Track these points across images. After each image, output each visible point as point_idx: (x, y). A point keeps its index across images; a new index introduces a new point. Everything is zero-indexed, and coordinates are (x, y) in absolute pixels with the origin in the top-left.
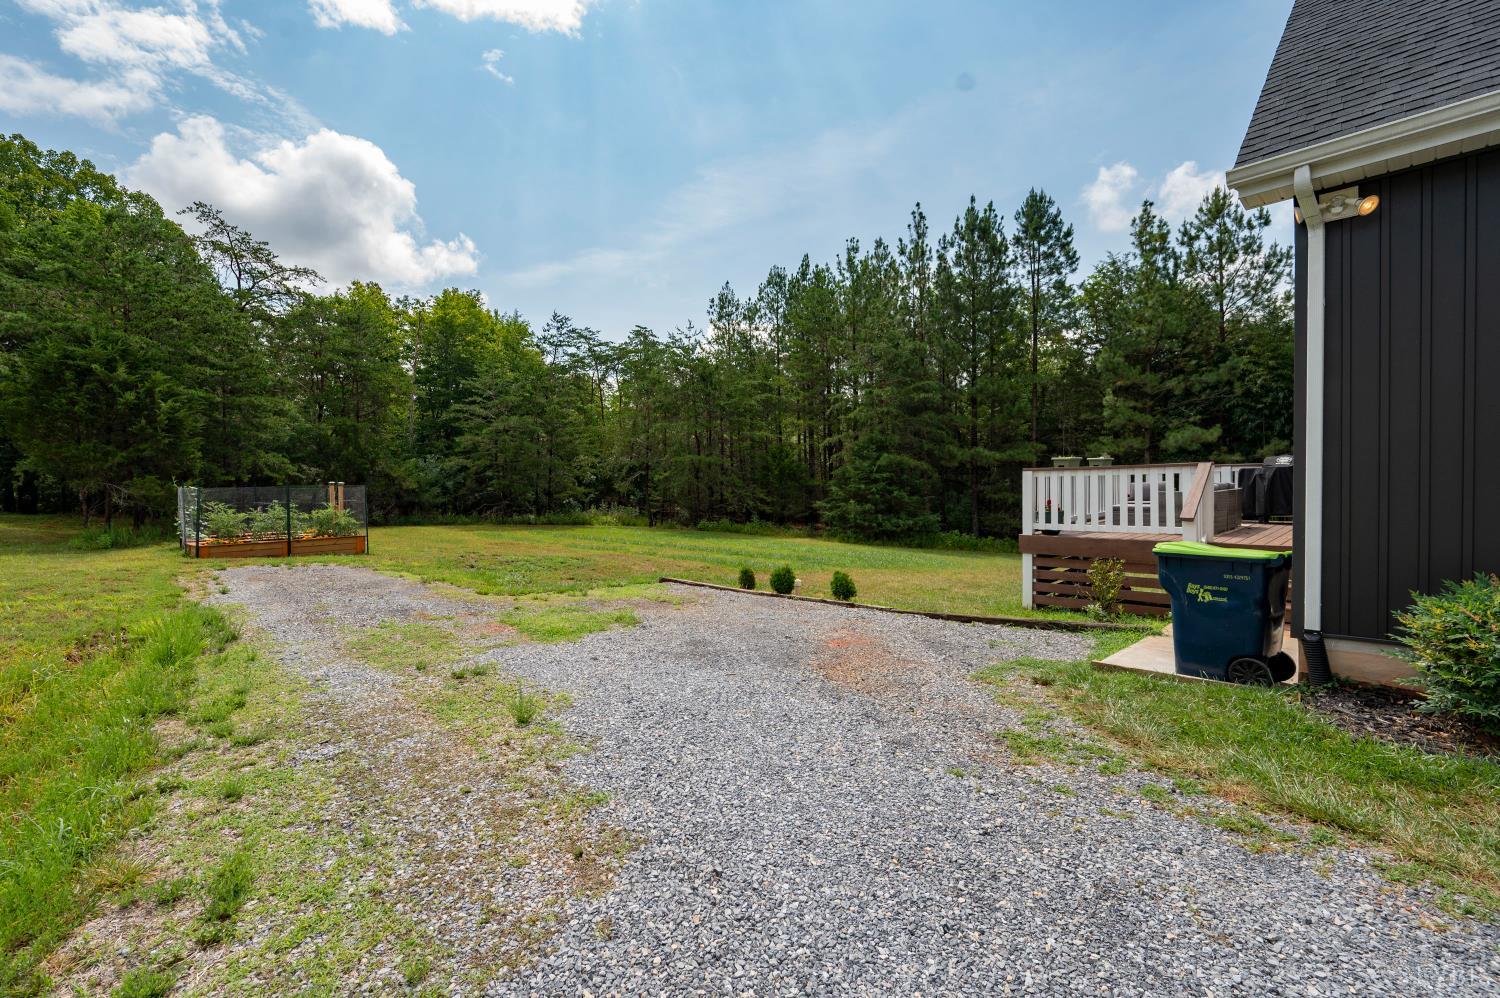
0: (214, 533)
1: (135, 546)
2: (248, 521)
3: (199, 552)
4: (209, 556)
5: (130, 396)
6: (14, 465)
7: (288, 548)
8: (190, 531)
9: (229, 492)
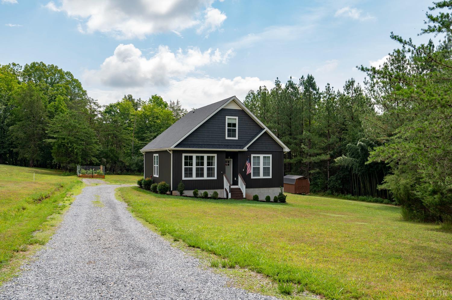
0: (82, 174)
1: (70, 176)
2: (87, 172)
3: (80, 176)
4: (81, 177)
5: (70, 149)
6: (53, 160)
7: (92, 177)
8: (78, 173)
9: (85, 167)
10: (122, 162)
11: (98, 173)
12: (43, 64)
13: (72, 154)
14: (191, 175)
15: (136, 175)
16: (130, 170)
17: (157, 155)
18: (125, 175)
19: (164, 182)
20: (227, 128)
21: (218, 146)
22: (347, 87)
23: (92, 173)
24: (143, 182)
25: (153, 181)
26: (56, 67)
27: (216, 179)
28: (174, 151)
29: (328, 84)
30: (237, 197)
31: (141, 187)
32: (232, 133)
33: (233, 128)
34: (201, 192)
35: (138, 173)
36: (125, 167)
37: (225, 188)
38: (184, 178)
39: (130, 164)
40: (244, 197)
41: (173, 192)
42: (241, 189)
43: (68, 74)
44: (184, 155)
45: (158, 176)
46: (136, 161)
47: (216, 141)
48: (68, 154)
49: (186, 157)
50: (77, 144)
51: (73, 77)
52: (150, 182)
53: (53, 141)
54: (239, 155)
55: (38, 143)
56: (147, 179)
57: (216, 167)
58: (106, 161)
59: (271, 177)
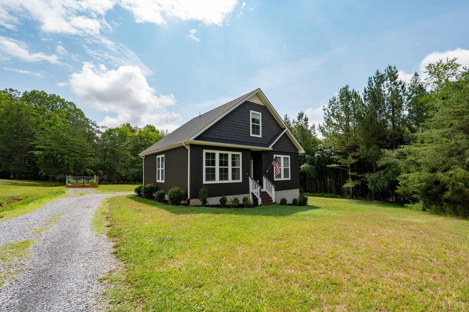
0: (71, 184)
2: (77, 182)
4: (69, 187)
5: (60, 160)
6: (39, 172)
8: (67, 183)
9: (76, 177)
10: (119, 173)
11: (91, 183)
12: (44, 93)
13: (62, 164)
14: (213, 178)
15: (132, 184)
16: (126, 180)
17: (163, 156)
18: (121, 184)
19: (178, 188)
20: (251, 123)
21: (243, 143)
22: (299, 117)
23: (84, 183)
24: (142, 189)
26: (58, 97)
27: (242, 182)
28: (192, 146)
29: (286, 115)
30: (266, 202)
31: (140, 195)
32: (256, 129)
33: (257, 124)
34: (230, 199)
35: (134, 183)
36: (121, 177)
37: (250, 192)
38: (205, 182)
39: (126, 175)
40: (274, 201)
41: (191, 201)
42: (268, 193)
43: (71, 103)
44: (205, 151)
45: (163, 182)
46: (132, 173)
47: (241, 137)
48: (57, 165)
49: (207, 154)
50: (69, 155)
51: (76, 107)
53: (41, 153)
54: (263, 156)
55: (25, 155)
56: (148, 186)
57: (241, 167)
58: (103, 173)
59: (290, 179)
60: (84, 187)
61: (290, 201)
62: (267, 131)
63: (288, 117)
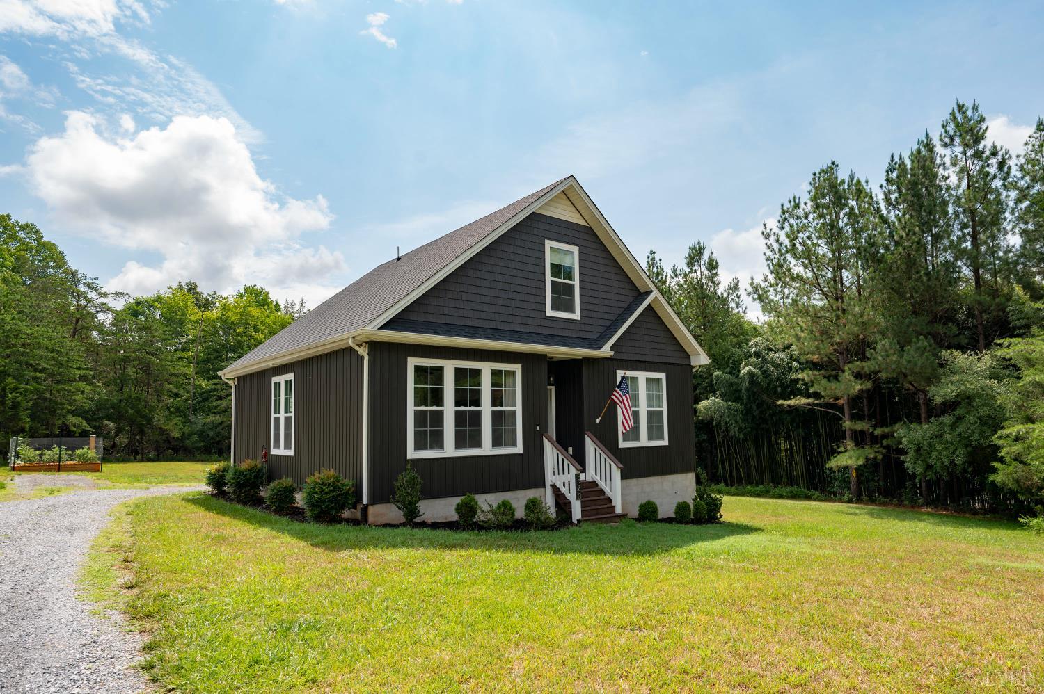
0: (24, 460)
2: (40, 455)
3: (14, 469)
4: (18, 471)
7: (58, 469)
8: (12, 460)
10: (160, 428)
11: (79, 458)
14: (438, 442)
15: (198, 461)
16: (182, 449)
17: (291, 376)
18: (167, 461)
19: (332, 472)
20: (548, 279)
21: (525, 336)
22: (692, 258)
23: (60, 459)
24: (229, 476)
25: (270, 470)
27: (521, 452)
28: (374, 346)
29: (651, 252)
30: (597, 514)
31: (221, 494)
32: (563, 296)
33: (565, 281)
34: (487, 502)
35: (204, 456)
36: (168, 440)
37: (548, 483)
38: (412, 454)
39: (183, 433)
40: (619, 510)
41: (371, 509)
42: (602, 484)
43: (27, 228)
44: (412, 362)
45: (290, 453)
46: (199, 427)
47: (519, 320)
49: (420, 370)
50: (18, 377)
52: (256, 477)
54: (586, 372)
56: (245, 465)
57: (519, 409)
58: (116, 427)
59: (665, 442)
60: (59, 471)
61: (666, 509)
62: (597, 301)
63: (657, 259)
